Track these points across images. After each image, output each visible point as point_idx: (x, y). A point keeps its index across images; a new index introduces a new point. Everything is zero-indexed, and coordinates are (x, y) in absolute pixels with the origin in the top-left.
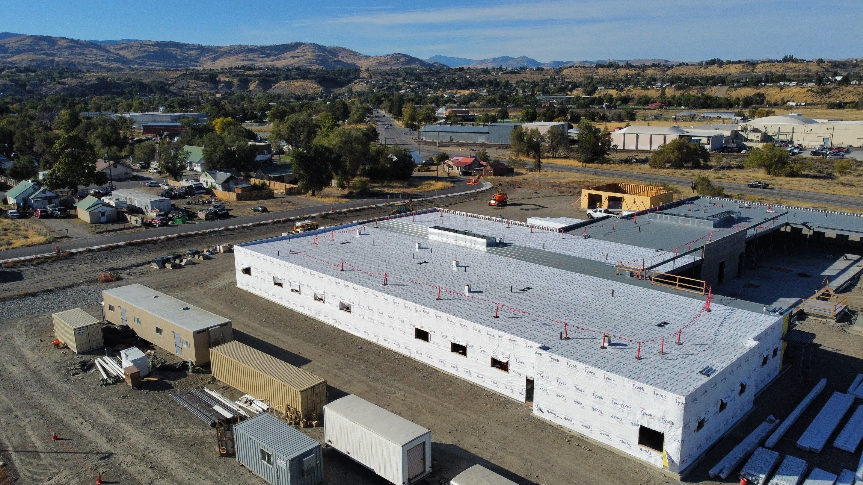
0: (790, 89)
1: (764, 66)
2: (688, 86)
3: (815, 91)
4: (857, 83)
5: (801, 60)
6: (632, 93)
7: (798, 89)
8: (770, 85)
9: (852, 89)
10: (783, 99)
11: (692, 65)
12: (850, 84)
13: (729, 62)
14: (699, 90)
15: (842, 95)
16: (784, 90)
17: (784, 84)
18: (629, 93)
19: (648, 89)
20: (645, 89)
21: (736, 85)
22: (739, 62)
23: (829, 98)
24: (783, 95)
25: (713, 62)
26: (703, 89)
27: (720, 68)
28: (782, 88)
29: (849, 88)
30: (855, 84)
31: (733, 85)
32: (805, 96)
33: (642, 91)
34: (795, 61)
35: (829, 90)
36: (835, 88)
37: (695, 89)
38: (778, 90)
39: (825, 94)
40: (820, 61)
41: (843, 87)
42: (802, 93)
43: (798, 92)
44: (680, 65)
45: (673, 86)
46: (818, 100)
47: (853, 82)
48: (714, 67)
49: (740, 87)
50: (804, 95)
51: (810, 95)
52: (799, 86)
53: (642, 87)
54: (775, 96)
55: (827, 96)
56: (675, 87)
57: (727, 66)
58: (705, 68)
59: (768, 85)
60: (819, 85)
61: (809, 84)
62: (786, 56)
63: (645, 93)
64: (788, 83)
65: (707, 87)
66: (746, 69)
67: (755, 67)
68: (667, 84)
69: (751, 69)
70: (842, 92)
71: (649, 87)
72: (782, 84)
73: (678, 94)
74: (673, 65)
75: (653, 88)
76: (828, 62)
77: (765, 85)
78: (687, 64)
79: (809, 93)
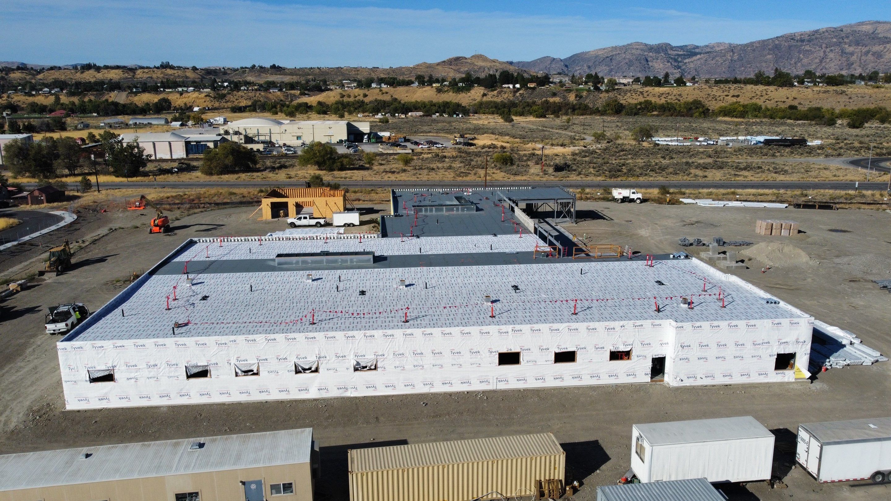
0: (189, 94)
1: (144, 72)
2: (82, 92)
3: (213, 96)
4: (246, 88)
5: (178, 67)
6: (14, 100)
7: (196, 94)
8: (169, 90)
9: (243, 94)
10: (185, 104)
11: (65, 69)
12: (240, 90)
13: (106, 67)
14: (96, 96)
15: (237, 100)
16: (184, 95)
17: (183, 90)
18: (10, 99)
19: (33, 95)
20: (30, 95)
21: (134, 90)
22: (118, 67)
23: (226, 102)
24: (185, 100)
25: (88, 67)
26: (101, 95)
27: (99, 72)
28: (181, 94)
29: (240, 93)
30: (245, 90)
31: (132, 90)
32: (205, 102)
33: (27, 97)
34: (172, 68)
35: (224, 96)
36: (229, 94)
37: (91, 94)
38: (178, 95)
39: (222, 99)
40: (194, 69)
41: (235, 92)
42: (202, 98)
43: (197, 98)
44: (52, 68)
45: (64, 92)
46: (217, 104)
47: (242, 88)
48: (92, 72)
49: (140, 92)
50: (204, 100)
51: (208, 99)
52: (197, 91)
53: (26, 93)
54: (177, 101)
55: (224, 101)
56: (66, 93)
57: (106, 71)
58: (82, 73)
59: (167, 90)
60: (215, 91)
61: (205, 90)
62: (163, 63)
63: (31, 99)
64: (185, 89)
65: (104, 93)
66: (126, 75)
67: (135, 73)
68: (56, 90)
69: (132, 74)
70: (236, 97)
71: (34, 93)
72: (180, 89)
73: (75, 100)
74: (43, 69)
75: (40, 94)
76: (201, 69)
77: (164, 91)
78: (60, 68)
79: (208, 98)
